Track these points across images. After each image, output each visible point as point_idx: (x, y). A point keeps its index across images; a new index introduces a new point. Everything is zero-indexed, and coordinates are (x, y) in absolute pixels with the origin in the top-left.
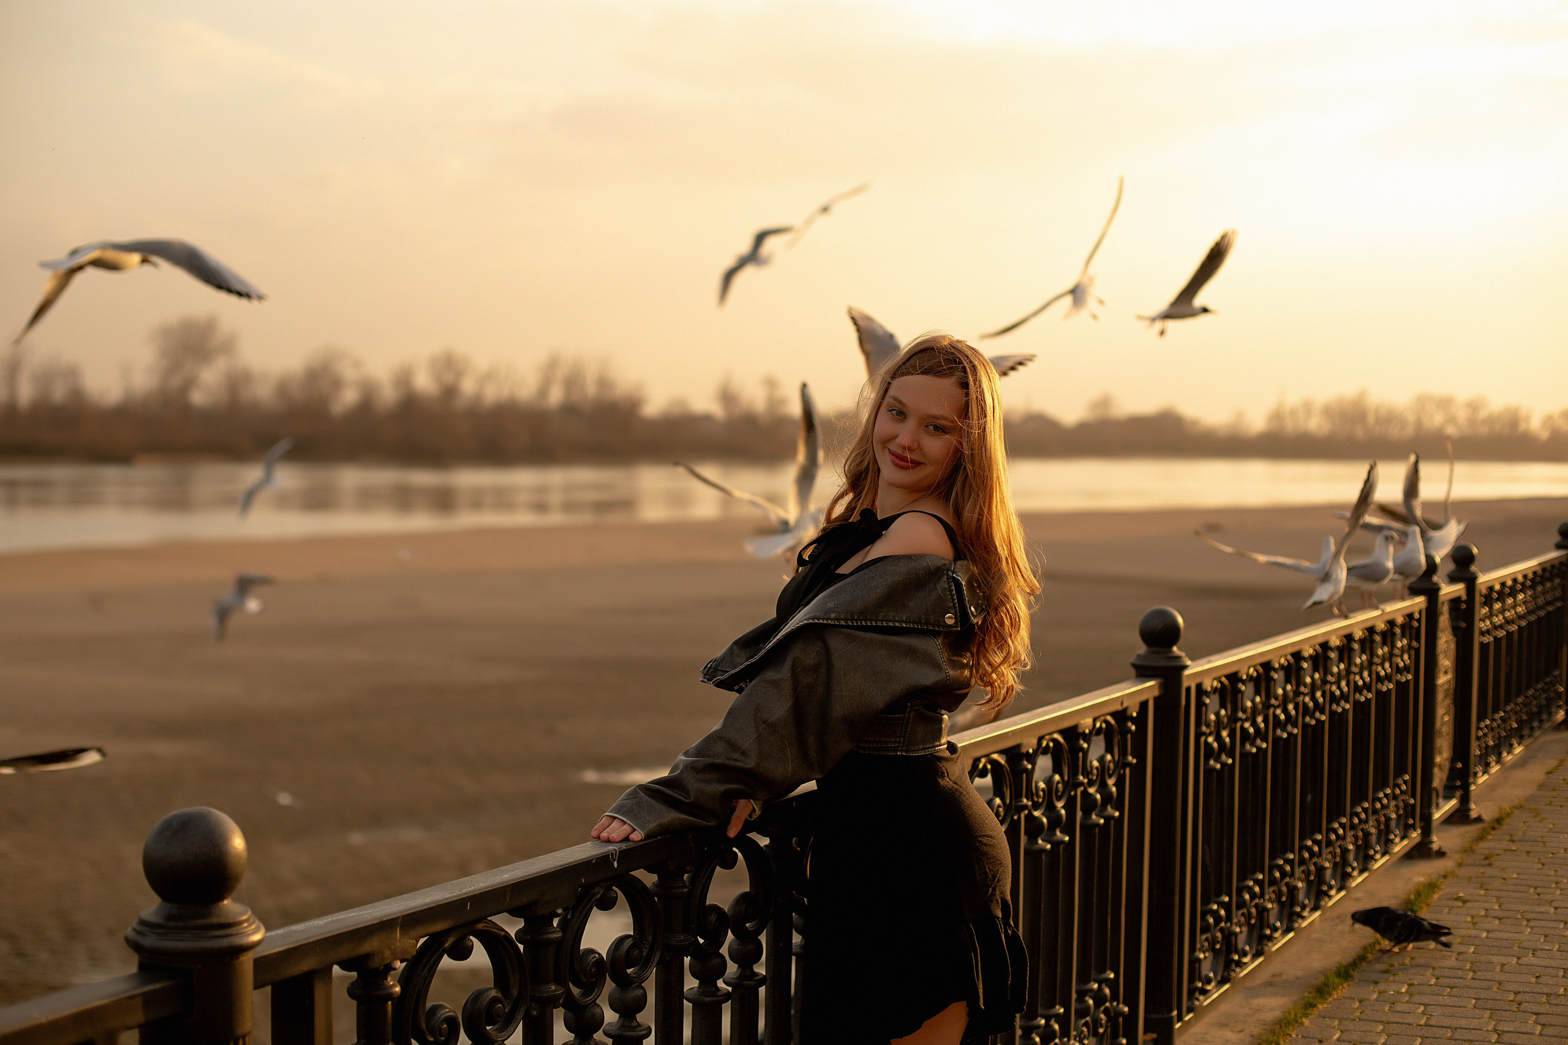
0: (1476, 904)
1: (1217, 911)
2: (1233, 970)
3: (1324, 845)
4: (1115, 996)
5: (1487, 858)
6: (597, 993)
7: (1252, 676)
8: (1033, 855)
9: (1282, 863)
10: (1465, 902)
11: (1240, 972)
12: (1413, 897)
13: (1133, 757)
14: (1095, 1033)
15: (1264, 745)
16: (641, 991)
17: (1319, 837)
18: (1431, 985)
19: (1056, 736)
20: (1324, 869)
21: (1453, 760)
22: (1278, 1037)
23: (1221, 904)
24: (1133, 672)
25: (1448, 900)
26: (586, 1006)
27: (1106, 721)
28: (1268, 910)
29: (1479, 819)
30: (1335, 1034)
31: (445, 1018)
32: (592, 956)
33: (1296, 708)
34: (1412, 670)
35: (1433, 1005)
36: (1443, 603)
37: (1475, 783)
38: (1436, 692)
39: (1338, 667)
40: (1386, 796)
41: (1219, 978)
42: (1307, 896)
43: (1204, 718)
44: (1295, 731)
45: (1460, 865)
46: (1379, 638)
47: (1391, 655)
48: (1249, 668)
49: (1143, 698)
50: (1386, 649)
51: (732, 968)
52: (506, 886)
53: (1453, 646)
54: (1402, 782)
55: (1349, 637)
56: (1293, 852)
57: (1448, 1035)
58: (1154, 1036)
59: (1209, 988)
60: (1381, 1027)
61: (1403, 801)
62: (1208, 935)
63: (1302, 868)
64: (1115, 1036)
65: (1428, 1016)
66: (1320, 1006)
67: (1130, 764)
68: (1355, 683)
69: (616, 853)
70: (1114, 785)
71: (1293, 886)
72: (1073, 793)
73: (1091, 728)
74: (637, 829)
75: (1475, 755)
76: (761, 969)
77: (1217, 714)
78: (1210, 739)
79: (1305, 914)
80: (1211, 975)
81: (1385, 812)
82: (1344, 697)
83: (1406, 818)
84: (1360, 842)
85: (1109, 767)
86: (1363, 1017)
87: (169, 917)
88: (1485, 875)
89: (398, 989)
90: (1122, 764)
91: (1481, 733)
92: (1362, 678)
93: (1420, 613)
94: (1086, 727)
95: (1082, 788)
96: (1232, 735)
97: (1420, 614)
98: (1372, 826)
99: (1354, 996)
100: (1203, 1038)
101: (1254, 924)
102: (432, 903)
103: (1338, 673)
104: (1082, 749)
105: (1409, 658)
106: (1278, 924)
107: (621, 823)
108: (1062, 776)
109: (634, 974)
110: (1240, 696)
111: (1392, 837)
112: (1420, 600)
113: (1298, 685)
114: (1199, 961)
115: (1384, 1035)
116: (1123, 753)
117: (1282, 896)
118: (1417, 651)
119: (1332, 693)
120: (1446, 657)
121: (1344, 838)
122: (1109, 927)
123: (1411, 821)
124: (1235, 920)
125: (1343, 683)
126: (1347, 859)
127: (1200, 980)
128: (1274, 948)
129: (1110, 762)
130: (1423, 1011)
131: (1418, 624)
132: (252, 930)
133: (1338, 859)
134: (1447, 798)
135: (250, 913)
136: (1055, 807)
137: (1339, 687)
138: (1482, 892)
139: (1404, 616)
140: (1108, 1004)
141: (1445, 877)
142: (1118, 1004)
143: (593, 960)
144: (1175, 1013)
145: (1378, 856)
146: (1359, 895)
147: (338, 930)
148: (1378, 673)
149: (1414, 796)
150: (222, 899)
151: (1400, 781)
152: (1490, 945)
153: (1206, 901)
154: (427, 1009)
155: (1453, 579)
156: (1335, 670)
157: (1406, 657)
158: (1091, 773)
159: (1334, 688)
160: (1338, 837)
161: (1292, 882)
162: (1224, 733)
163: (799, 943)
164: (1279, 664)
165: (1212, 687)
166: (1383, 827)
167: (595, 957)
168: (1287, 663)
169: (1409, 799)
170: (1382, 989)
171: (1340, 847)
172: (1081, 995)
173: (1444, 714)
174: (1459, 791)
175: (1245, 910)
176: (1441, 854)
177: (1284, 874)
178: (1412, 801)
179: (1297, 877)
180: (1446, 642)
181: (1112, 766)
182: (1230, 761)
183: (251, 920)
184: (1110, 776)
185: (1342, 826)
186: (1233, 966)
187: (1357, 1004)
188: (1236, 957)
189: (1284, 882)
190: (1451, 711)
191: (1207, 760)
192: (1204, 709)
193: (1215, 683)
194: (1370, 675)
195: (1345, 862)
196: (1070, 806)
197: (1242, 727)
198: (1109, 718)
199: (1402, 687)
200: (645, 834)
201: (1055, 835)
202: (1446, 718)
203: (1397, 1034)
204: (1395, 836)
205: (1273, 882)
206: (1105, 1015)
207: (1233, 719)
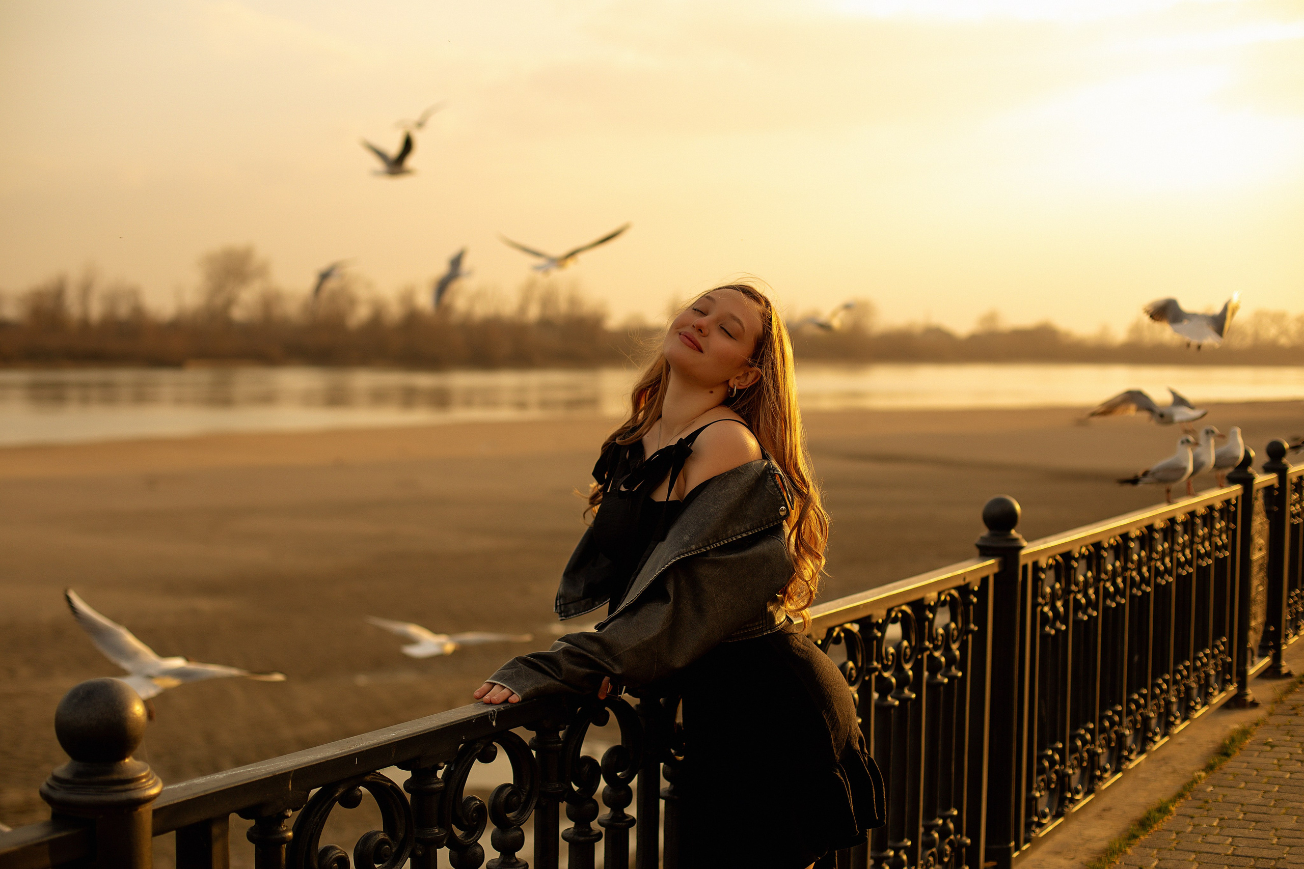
0: (1282, 749)
1: (1052, 756)
2: (1067, 806)
3: (1149, 698)
4: (958, 830)
5: (1294, 709)
6: (478, 834)
7: (1084, 554)
8: (883, 709)
9: (1112, 714)
10: (1272, 746)
11: (1072, 808)
12: (1227, 742)
13: (975, 625)
14: (941, 862)
15: (1095, 614)
16: (520, 833)
17: (1145, 691)
18: (1239, 820)
19: (904, 608)
20: (1150, 718)
21: (1267, 624)
22: (1104, 864)
23: (1055, 750)
24: (976, 551)
25: (1258, 744)
26: (468, 846)
27: (950, 595)
28: (1098, 755)
29: (1289, 675)
30: (1153, 862)
31: (335, 858)
32: (473, 803)
33: (1124, 581)
34: (1230, 548)
35: (1240, 837)
36: (1258, 490)
37: (1286, 644)
38: (1251, 566)
39: (1163, 546)
40: (1206, 655)
41: (1054, 813)
42: (1135, 741)
43: (1040, 591)
44: (1123, 601)
45: (1270, 714)
46: (1200, 521)
47: (1211, 535)
48: (1081, 548)
49: (984, 574)
50: (1206, 530)
51: (605, 812)
52: (392, 743)
53: (1267, 527)
54: (1220, 643)
55: (1172, 521)
56: (1121, 704)
57: (1252, 864)
58: (994, 863)
59: (1044, 821)
60: (1193, 856)
61: (1221, 659)
62: (1045, 776)
63: (1130, 718)
64: (959, 864)
65: (1235, 847)
66: (1142, 837)
67: (972, 631)
68: (1178, 559)
69: (494, 713)
70: (958, 649)
71: (1121, 733)
72: (919, 657)
73: (936, 600)
74: (516, 693)
75: (1286, 620)
76: (632, 811)
77: (1053, 588)
78: (1046, 609)
79: (1132, 757)
80: (1047, 810)
81: (1205, 669)
82: (1168, 571)
83: (1224, 674)
84: (1182, 695)
85: (953, 634)
86: (1179, 847)
87: (78, 774)
88: (1292, 723)
89: (290, 834)
90: (964, 631)
91: (1291, 601)
92: (1184, 555)
93: (1237, 499)
94: (931, 600)
95: (928, 652)
96: (1065, 606)
97: (1237, 501)
98: (1193, 681)
99: (1172, 828)
100: (1039, 864)
101: (1086, 767)
102: (323, 759)
103: (1162, 551)
104: (928, 619)
105: (1227, 538)
106: (1108, 766)
107: (500, 688)
108: (909, 642)
109: (514, 817)
110: (1073, 572)
111: (1211, 690)
112: (1237, 489)
113: (1126, 562)
114: (1036, 799)
115: (1196, 863)
116: (966, 622)
117: (1111, 742)
118: (1234, 531)
119: (1157, 568)
120: (1261, 536)
121: (1167, 691)
122: (953, 770)
123: (1228, 677)
124: (1068, 763)
125: (1167, 560)
126: (1170, 710)
127: (1036, 815)
128: (1104, 787)
129: (954, 629)
130: (1231, 843)
131: (1235, 509)
132: (150, 785)
133: (1162, 710)
134: (1262, 656)
135: (149, 770)
136: (903, 669)
137: (1163, 563)
138: (1288, 738)
139: (1222, 502)
140: (952, 837)
141: (1257, 724)
142: (961, 837)
143: (474, 806)
144: (1013, 844)
145: (1198, 707)
146: (1182, 740)
147: (234, 783)
148: (1198, 551)
149: (1231, 655)
150: (124, 758)
151: (1218, 643)
152: (1292, 784)
153: (1042, 747)
154: (319, 851)
155: (1267, 470)
156: (1160, 548)
157: (1224, 537)
158: (937, 639)
159: (1159, 564)
160: (1162, 691)
161: (1121, 730)
162: (1059, 604)
163: (668, 789)
164: (1109, 544)
165: (1047, 565)
166: (1203, 682)
167: (477, 803)
168: (1116, 543)
169: (1226, 658)
170: (1196, 822)
171: (1164, 699)
172: (928, 829)
173: (1258, 585)
174: (1271, 651)
175: (1077, 755)
176: (1254, 705)
177: (1113, 724)
178: (1229, 660)
179: (1125, 726)
180: (1261, 523)
181: (956, 633)
182: (1063, 628)
183: (150, 776)
184: (954, 642)
185: (1166, 681)
186: (1067, 802)
187: (1174, 836)
188: (1069, 795)
189: (1112, 731)
190: (1265, 582)
191: (1043, 626)
192: (1040, 583)
193: (1051, 561)
194: (1191, 553)
195: (1168, 712)
196: (917, 669)
197: (1075, 598)
198: (953, 592)
199: (1220, 563)
200: (522, 697)
201: (903, 692)
202: (1261, 588)
203: (1207, 863)
204: (1214, 689)
205: (1103, 730)
206: (950, 846)
207: (1067, 591)
